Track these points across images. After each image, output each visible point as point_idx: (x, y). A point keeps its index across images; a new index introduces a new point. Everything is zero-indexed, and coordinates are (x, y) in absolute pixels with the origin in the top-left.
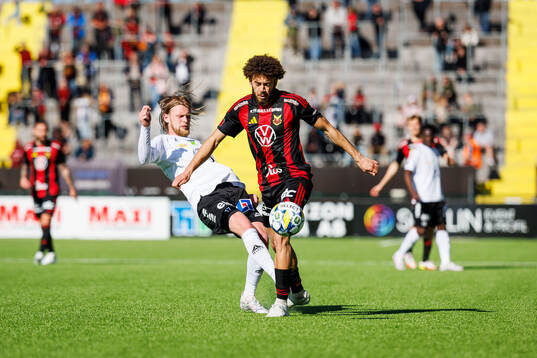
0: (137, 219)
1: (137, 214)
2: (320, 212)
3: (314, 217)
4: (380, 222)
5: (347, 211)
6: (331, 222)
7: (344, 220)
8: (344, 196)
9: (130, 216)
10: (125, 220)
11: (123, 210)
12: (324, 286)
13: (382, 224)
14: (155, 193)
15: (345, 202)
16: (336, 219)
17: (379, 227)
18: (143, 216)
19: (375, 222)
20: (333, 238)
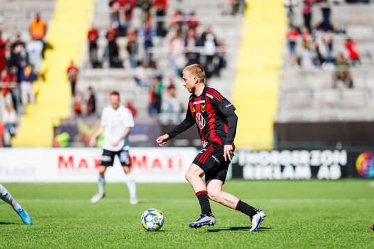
0: (170, 166)
1: (170, 161)
2: (319, 158)
3: (315, 162)
4: (368, 166)
5: (341, 157)
6: (329, 166)
7: (340, 165)
8: (339, 145)
9: (164, 163)
10: (160, 166)
11: (160, 159)
12: (329, 221)
13: (371, 168)
14: (185, 145)
15: (340, 151)
16: (333, 164)
17: (368, 171)
18: (175, 163)
19: (365, 166)
20: (330, 180)
